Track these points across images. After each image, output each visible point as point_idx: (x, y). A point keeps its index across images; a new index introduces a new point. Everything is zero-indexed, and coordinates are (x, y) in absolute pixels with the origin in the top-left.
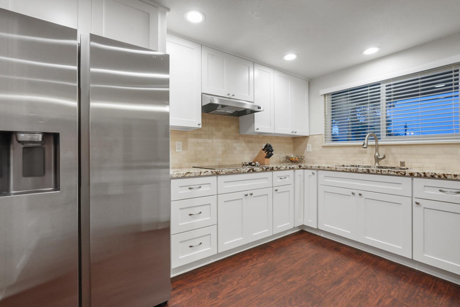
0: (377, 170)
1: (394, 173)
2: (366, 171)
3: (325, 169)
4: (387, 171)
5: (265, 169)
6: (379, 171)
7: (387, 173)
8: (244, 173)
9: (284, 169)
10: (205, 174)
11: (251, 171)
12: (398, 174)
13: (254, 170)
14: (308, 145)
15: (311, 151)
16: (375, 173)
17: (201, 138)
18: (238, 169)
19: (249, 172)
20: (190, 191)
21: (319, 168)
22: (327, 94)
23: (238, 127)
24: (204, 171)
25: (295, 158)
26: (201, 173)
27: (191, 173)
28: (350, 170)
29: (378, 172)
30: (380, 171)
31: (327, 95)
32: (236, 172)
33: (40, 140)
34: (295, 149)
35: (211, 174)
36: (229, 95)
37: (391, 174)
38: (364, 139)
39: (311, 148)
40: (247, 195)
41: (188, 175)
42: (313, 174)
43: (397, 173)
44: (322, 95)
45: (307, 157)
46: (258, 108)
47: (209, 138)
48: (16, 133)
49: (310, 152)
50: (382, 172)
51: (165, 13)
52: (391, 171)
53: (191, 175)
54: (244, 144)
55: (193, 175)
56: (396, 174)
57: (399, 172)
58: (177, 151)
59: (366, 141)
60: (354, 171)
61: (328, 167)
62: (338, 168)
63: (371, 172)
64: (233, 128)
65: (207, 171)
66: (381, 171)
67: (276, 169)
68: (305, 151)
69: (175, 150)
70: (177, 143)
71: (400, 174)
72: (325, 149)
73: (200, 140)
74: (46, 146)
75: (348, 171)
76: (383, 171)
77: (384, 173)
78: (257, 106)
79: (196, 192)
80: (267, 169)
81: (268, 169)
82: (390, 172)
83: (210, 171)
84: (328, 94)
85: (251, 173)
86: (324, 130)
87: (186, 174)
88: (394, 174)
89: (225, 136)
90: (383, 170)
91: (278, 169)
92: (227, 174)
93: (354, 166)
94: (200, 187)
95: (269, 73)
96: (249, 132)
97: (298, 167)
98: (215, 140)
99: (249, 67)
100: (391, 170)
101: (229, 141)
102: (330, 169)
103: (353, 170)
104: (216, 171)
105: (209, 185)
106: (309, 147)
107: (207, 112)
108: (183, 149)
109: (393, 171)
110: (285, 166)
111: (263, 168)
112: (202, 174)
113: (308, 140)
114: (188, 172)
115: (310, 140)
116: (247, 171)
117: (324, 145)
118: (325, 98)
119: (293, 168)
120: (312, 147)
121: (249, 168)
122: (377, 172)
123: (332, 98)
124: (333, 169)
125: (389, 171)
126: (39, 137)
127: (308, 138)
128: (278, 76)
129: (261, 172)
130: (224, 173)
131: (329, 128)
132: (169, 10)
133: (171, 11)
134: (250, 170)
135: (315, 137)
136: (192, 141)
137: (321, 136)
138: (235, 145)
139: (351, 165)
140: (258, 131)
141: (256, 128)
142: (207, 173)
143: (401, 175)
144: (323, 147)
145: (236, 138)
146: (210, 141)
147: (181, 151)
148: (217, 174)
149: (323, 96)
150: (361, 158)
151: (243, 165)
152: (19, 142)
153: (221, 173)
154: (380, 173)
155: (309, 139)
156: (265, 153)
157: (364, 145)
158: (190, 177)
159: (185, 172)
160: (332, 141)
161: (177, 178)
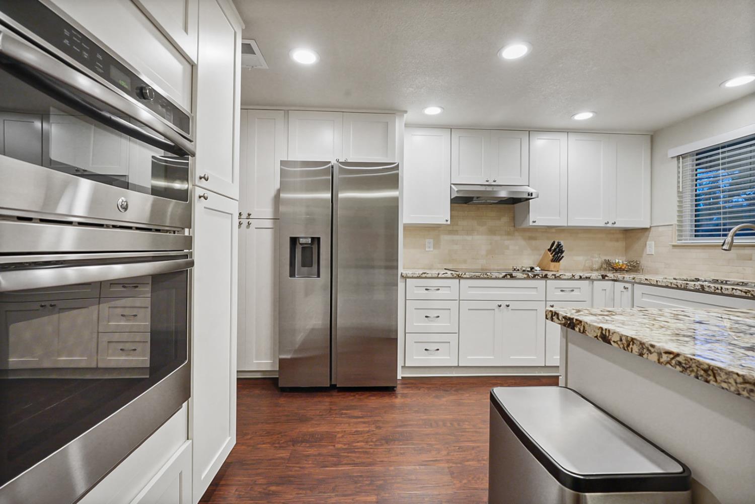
0: (715, 287)
1: (740, 292)
2: (699, 287)
3: (642, 282)
4: (731, 289)
5: (532, 276)
6: (718, 289)
7: (729, 292)
8: (496, 278)
9: (569, 277)
10: (443, 276)
11: (509, 277)
12: (747, 295)
13: (513, 275)
14: (648, 243)
15: (653, 253)
16: (713, 291)
17: (458, 235)
18: (489, 274)
19: (504, 277)
20: (427, 292)
21: (633, 281)
22: (681, 155)
23: (514, 219)
24: (443, 273)
25: (623, 264)
26: (439, 274)
27: (428, 274)
28: (677, 285)
29: (717, 291)
30: (720, 288)
31: (683, 158)
32: (485, 276)
33: (310, 242)
34: (627, 248)
35: (451, 276)
36: (487, 181)
37: (737, 294)
38: (725, 235)
39: (653, 247)
40: (500, 306)
41: (424, 276)
42: (625, 288)
43: (746, 293)
44: (672, 158)
45: (645, 262)
46: (529, 195)
47: (467, 234)
48: (299, 238)
49: (652, 255)
50: (722, 290)
51: (403, 115)
52: (736, 289)
53: (428, 276)
54: (522, 242)
55: (429, 275)
56: (744, 294)
57: (749, 291)
58: (427, 249)
59: (729, 239)
60: (683, 287)
61: (646, 279)
62: (659, 281)
63: (707, 289)
64: (505, 219)
65: (446, 273)
66: (722, 288)
67: (554, 277)
68: (644, 255)
69: (425, 249)
70: (427, 240)
71: (750, 295)
72: (676, 250)
73: (456, 237)
74: (313, 246)
75: (674, 286)
76: (725, 289)
77: (726, 292)
78: (526, 192)
79: (433, 294)
80: (535, 276)
81: (537, 277)
82: (734, 291)
83: (449, 272)
84: (684, 156)
85: (507, 279)
86: (676, 218)
87: (422, 274)
88: (740, 295)
89: (492, 232)
90: (724, 287)
91: (555, 277)
92: (471, 278)
93: (717, 280)
94: (439, 289)
95: (559, 139)
96: (524, 226)
97: (601, 277)
98: (477, 237)
99: (521, 139)
100: (735, 287)
101: (497, 238)
102: (649, 283)
103: (681, 285)
104: (458, 273)
105: (449, 288)
106: (651, 247)
107: (466, 203)
108: (434, 248)
109: (739, 290)
110: (571, 274)
111: (528, 275)
112: (439, 276)
113: (649, 234)
114: (425, 272)
115: (653, 233)
116: (501, 276)
117: (674, 244)
118: (679, 163)
119: (587, 278)
120: (655, 247)
121: (505, 274)
122: (715, 290)
123: (697, 160)
124: (653, 283)
125: (733, 289)
126: (309, 241)
127: (650, 231)
128: (576, 140)
129: (525, 279)
130: (468, 277)
131: (687, 213)
132: (406, 112)
133: (408, 112)
134: (506, 275)
135: (660, 229)
136: (445, 238)
137: (670, 228)
138: (507, 243)
139: (713, 280)
140: (534, 224)
141: (531, 221)
142: (446, 274)
143: (752, 296)
144: (674, 246)
145: (508, 234)
146: (469, 238)
147: (432, 249)
148: (459, 277)
149: (676, 159)
150: (741, 268)
151: (515, 270)
152: (300, 244)
153: (465, 276)
154: (719, 291)
155: (651, 233)
156: (551, 255)
157: (723, 245)
158: (426, 278)
159: (422, 272)
160: (696, 236)
161: (413, 277)
